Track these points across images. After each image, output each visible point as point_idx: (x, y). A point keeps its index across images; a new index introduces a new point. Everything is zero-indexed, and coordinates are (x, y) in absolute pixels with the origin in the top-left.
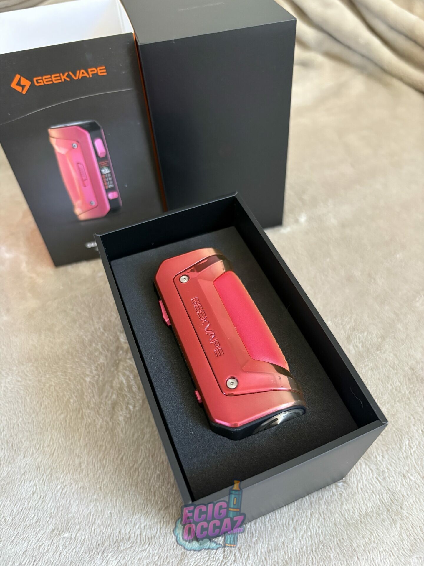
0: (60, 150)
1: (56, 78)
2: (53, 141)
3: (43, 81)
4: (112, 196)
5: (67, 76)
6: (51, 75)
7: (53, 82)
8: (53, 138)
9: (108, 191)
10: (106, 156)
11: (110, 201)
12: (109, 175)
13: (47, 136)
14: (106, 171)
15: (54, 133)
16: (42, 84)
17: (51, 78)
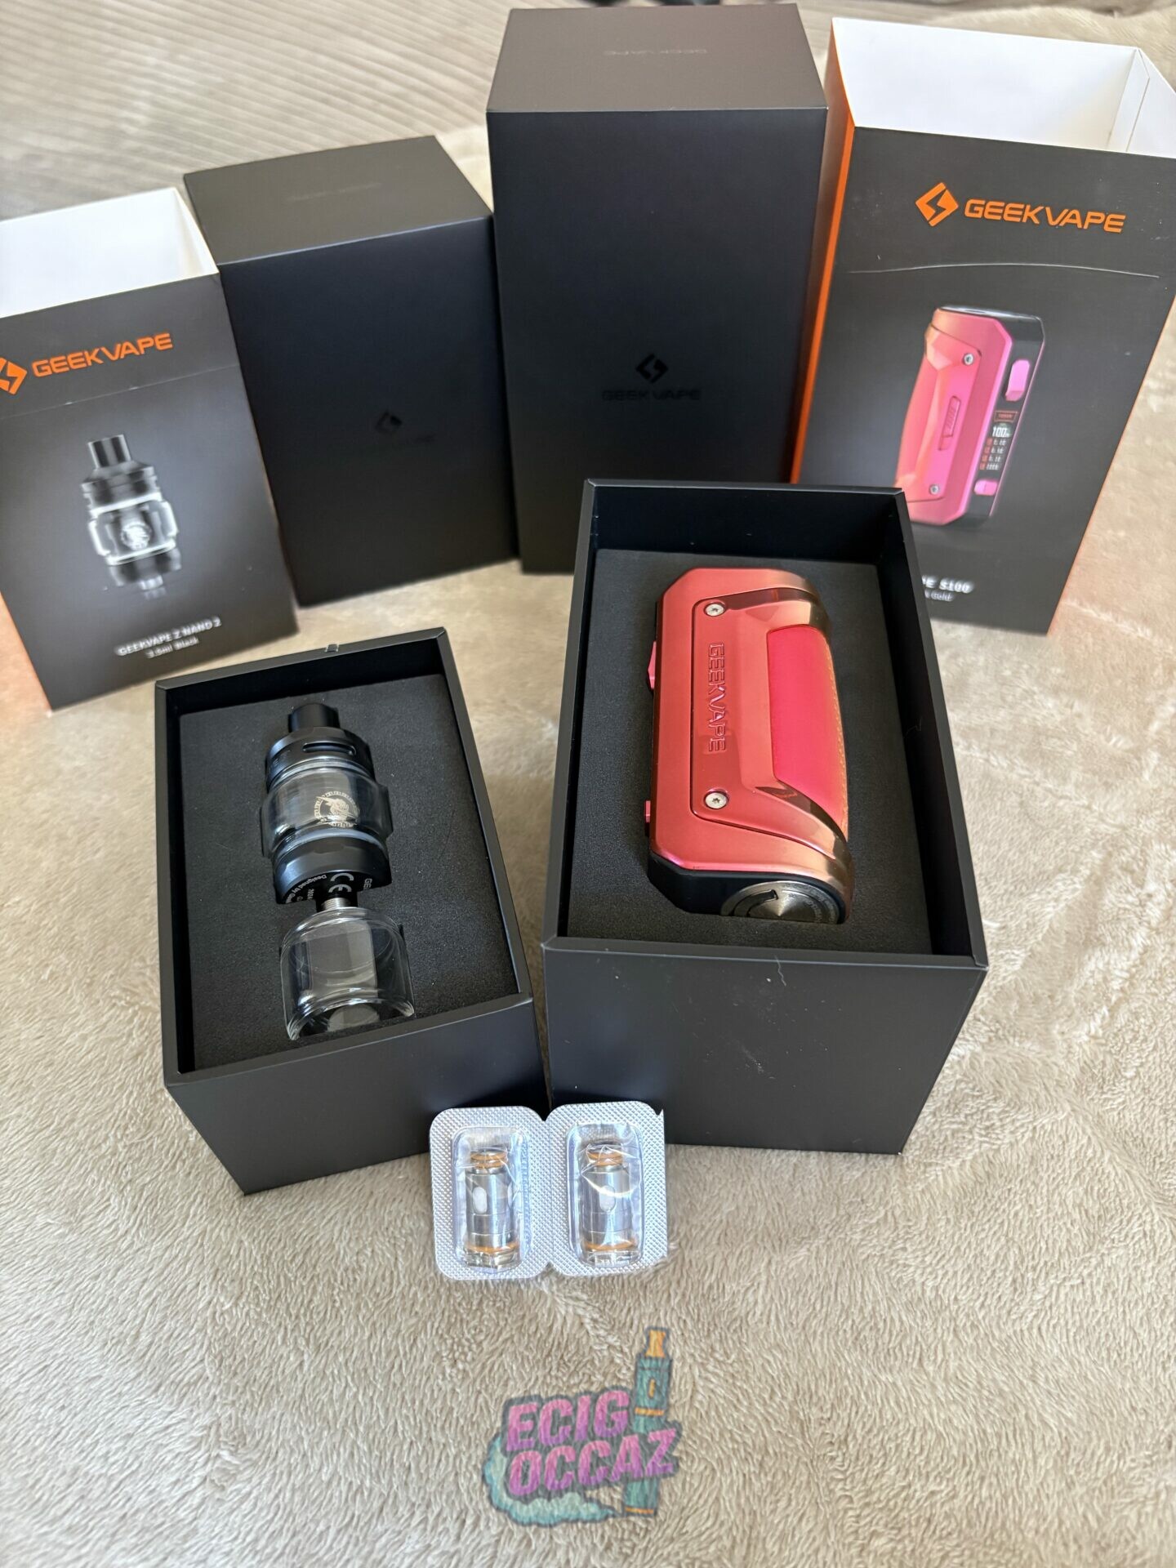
0: (934, 358)
1: (1011, 212)
2: (932, 336)
3: (985, 209)
4: (983, 487)
5: (1036, 215)
6: (1007, 204)
7: (1003, 219)
8: (937, 329)
9: (982, 475)
10: (1021, 400)
11: (974, 497)
12: (1003, 443)
13: (927, 321)
14: (1002, 432)
15: (944, 320)
16: (979, 216)
17: (1004, 208)
